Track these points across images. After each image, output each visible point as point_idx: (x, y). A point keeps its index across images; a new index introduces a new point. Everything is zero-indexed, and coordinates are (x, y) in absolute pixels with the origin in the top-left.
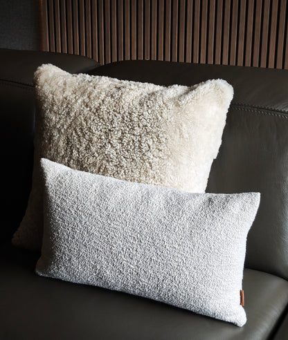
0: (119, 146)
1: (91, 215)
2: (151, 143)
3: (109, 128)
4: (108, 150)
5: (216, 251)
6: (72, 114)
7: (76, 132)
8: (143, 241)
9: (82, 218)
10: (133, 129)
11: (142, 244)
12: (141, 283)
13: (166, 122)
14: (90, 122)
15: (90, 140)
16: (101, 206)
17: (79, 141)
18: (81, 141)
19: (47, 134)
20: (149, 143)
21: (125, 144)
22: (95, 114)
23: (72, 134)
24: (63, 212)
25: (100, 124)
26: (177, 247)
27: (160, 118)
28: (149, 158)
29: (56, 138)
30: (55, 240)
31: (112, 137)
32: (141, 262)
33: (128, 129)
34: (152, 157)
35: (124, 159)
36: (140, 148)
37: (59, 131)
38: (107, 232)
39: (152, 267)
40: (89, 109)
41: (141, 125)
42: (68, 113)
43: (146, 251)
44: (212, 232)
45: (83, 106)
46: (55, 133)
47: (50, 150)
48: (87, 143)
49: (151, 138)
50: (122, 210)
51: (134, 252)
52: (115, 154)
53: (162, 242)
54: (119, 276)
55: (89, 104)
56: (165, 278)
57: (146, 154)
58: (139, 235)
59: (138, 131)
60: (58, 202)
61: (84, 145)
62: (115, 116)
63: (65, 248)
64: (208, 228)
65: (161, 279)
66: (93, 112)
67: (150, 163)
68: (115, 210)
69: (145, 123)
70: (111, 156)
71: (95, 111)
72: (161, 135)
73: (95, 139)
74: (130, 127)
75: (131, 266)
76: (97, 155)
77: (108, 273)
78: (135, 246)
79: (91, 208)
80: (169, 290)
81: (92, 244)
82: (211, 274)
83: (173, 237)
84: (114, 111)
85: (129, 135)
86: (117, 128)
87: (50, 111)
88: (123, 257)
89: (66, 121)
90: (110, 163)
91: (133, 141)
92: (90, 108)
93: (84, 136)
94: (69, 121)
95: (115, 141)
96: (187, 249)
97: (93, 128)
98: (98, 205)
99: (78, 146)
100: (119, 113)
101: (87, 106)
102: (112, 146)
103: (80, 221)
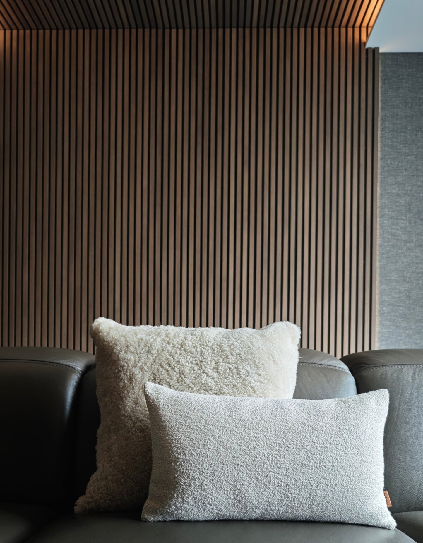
0: (216, 375)
1: (224, 427)
2: (249, 369)
3: (201, 359)
4: (204, 379)
5: (367, 445)
6: (154, 352)
7: (162, 367)
8: (290, 446)
9: (214, 432)
10: (227, 357)
11: (290, 449)
12: (290, 496)
13: (258, 349)
14: (176, 356)
15: (182, 373)
16: (234, 417)
17: (169, 374)
18: (171, 374)
19: (125, 374)
20: (247, 368)
21: (222, 372)
22: (180, 349)
23: (158, 370)
24: (189, 430)
25: (189, 357)
26: (329, 446)
27: (252, 347)
28: (250, 383)
29: (140, 376)
30: (180, 464)
31: (205, 367)
32: (291, 470)
33: (221, 359)
34: (253, 381)
35: (225, 386)
36: (238, 374)
37: (141, 369)
38: (247, 442)
39: (304, 473)
40: (171, 345)
41: (234, 354)
42: (149, 352)
43: (296, 456)
44: (360, 426)
45: (164, 344)
46: (137, 371)
47: (133, 389)
48: (178, 376)
49: (248, 364)
50: (259, 418)
51: (282, 460)
52: (213, 382)
53: (311, 444)
54: (264, 493)
55: (171, 341)
56: (319, 483)
57: (246, 378)
58: (284, 440)
59: (232, 359)
60: (181, 420)
61: (175, 379)
62: (204, 348)
63: (195, 471)
64: (355, 423)
65: (315, 485)
66: (177, 348)
67: (252, 388)
68: (251, 419)
69: (238, 351)
70: (210, 384)
71: (179, 346)
72: (257, 361)
73: (187, 370)
74: (223, 357)
75: (280, 477)
76: (193, 386)
77: (250, 492)
78: (282, 453)
79: (222, 420)
80: (324, 498)
81: (231, 459)
82: (366, 471)
83: (323, 436)
84: (200, 344)
85: (224, 364)
86: (209, 359)
87: (126, 352)
88: (269, 468)
89: (148, 358)
90: (210, 392)
91: (230, 369)
92: (173, 344)
93: (173, 369)
94: (152, 359)
95: (210, 371)
96: (339, 447)
97: (183, 361)
98: (229, 416)
99: (168, 380)
100: (207, 346)
101: (169, 343)
102: (208, 375)
103: (212, 436)
